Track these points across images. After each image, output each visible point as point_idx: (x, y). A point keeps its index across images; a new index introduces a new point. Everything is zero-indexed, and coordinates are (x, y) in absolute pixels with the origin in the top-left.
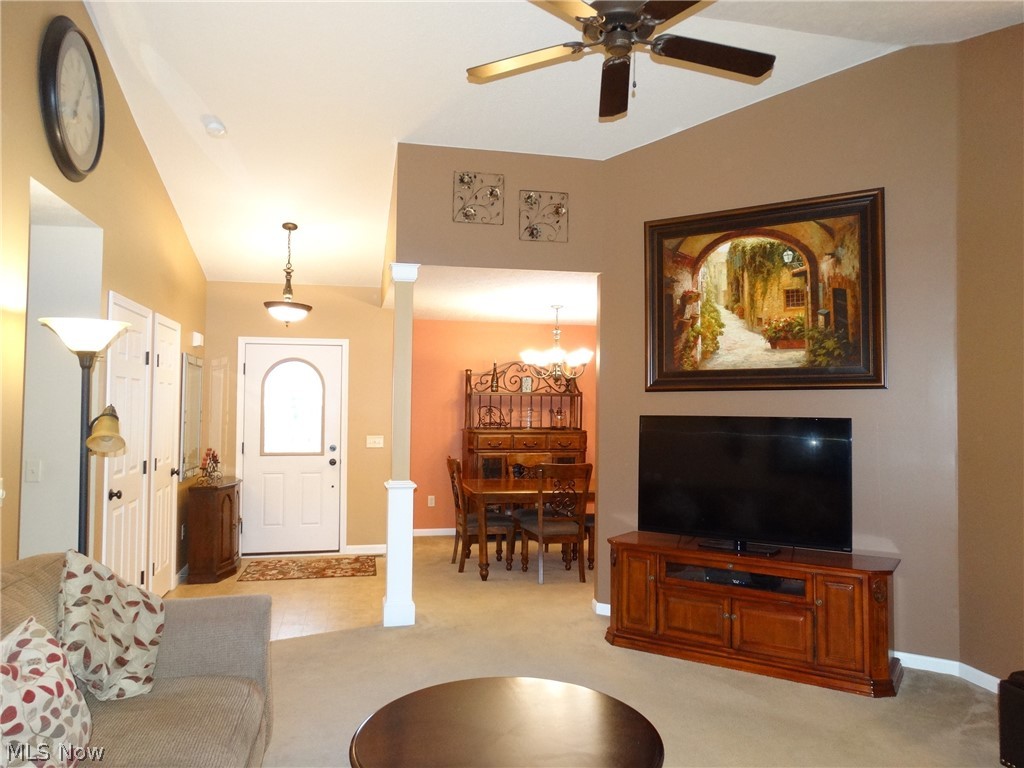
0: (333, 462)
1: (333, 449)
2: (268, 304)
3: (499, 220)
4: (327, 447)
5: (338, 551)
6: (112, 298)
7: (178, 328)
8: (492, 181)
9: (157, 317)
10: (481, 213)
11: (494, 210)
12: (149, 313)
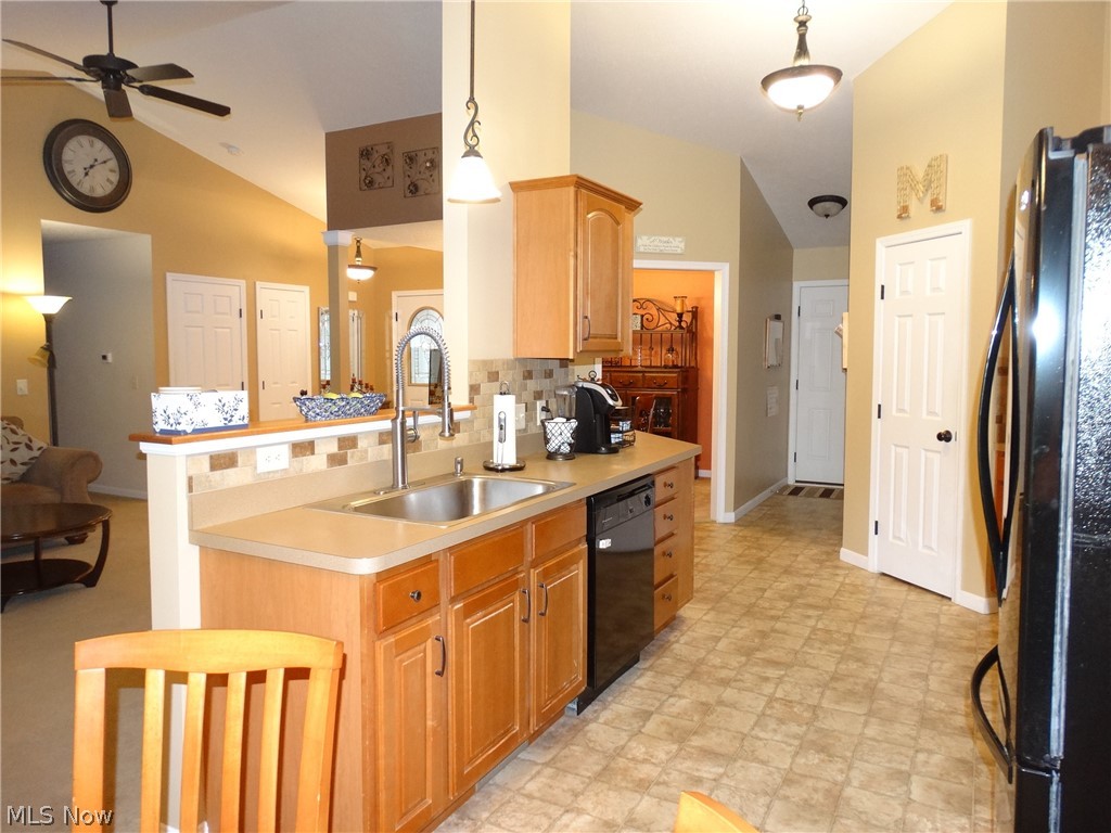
2: (350, 266)
3: (390, 183)
6: (170, 276)
7: (306, 289)
8: (383, 150)
9: (259, 284)
10: (378, 179)
11: (386, 175)
12: (243, 283)
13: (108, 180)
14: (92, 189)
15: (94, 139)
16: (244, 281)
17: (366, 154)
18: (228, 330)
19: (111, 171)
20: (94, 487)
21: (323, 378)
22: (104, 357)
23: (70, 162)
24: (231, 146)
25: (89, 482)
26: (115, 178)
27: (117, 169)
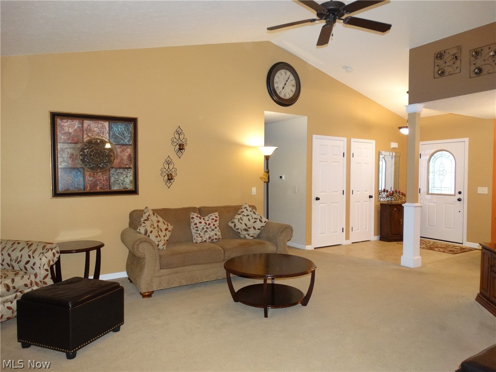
0: (459, 200)
1: (460, 193)
2: (400, 128)
3: (458, 70)
4: (457, 192)
5: (462, 244)
6: (314, 136)
7: (374, 142)
8: (454, 51)
9: (352, 140)
10: (448, 70)
11: (455, 66)
12: (345, 139)
13: (291, 90)
14: (285, 95)
15: (287, 71)
16: (346, 138)
17: (440, 56)
18: (338, 163)
19: (293, 86)
20: (289, 244)
21: (380, 189)
22: (281, 177)
23: (277, 83)
24: (348, 67)
25: (288, 241)
26: (294, 89)
27: (295, 85)
